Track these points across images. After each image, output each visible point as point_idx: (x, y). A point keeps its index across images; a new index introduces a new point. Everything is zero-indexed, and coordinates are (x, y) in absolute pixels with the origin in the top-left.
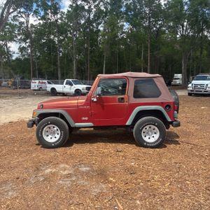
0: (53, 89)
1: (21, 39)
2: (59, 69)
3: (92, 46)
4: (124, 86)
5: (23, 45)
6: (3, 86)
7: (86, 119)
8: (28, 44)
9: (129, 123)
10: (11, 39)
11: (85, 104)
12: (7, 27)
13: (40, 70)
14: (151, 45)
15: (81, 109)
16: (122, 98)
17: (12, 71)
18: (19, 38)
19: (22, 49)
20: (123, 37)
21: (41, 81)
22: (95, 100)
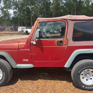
0: (27, 31)
1: (14, 8)
2: (32, 22)
3: (47, 11)
4: (63, 29)
5: (15, 10)
6: (6, 30)
7: (27, 60)
8: (17, 10)
9: (67, 65)
10: (10, 8)
11: (26, 47)
12: (8, 2)
13: (23, 22)
14: (77, 9)
15: (22, 51)
16: (61, 42)
17: (10, 23)
18: (13, 7)
19: (15, 13)
20: (62, 6)
21: (23, 27)
22: (34, 43)
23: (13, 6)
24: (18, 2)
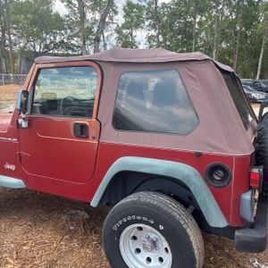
5: (152, 32)
8: (157, 31)
10: (137, 26)
12: (134, 10)
19: (150, 38)
22: (25, 125)
23: (148, 19)
24: (163, 7)
